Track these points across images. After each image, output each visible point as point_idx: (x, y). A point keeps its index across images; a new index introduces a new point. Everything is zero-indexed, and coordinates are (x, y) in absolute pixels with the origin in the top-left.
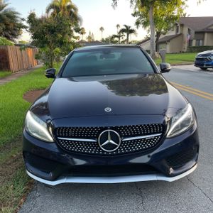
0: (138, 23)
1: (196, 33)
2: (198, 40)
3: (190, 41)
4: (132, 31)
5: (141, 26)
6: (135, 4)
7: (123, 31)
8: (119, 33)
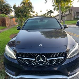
0: (54, 9)
1: (77, 13)
2: (77, 16)
3: (74, 16)
4: (52, 12)
5: (56, 10)
6: (53, 2)
7: (49, 12)
8: (47, 13)
